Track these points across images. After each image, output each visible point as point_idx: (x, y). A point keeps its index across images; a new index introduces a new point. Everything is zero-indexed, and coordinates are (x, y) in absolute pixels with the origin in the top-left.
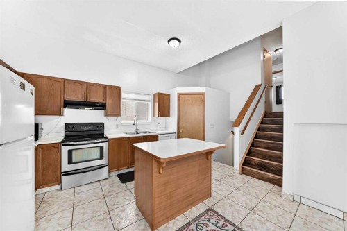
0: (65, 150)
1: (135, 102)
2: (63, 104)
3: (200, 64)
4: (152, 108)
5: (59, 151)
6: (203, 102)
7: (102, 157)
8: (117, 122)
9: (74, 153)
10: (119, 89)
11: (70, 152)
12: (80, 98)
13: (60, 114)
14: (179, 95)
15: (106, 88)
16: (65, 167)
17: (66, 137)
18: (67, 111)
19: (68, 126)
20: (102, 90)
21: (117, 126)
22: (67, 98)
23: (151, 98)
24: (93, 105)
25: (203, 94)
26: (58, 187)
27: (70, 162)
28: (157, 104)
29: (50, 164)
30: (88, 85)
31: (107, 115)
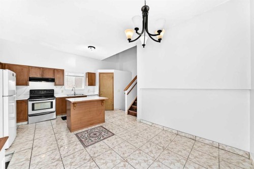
0: (30, 103)
1: (74, 77)
2: (28, 79)
3: (117, 54)
4: (84, 81)
5: (27, 104)
6: (113, 78)
7: (52, 107)
8: (62, 89)
9: (35, 105)
10: (63, 71)
11: (33, 105)
12: (39, 76)
13: (27, 84)
14: (100, 74)
15: (54, 70)
16: (30, 112)
17: (30, 97)
18: (31, 83)
19: (31, 91)
20: (52, 71)
21: (62, 91)
22: (31, 76)
23: (84, 75)
24: (47, 80)
25: (113, 73)
26: (26, 123)
27: (33, 109)
28: (87, 79)
29: (22, 111)
30: (43, 69)
31: (55, 85)
